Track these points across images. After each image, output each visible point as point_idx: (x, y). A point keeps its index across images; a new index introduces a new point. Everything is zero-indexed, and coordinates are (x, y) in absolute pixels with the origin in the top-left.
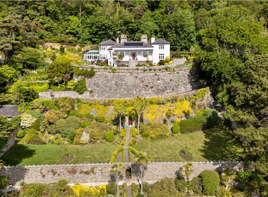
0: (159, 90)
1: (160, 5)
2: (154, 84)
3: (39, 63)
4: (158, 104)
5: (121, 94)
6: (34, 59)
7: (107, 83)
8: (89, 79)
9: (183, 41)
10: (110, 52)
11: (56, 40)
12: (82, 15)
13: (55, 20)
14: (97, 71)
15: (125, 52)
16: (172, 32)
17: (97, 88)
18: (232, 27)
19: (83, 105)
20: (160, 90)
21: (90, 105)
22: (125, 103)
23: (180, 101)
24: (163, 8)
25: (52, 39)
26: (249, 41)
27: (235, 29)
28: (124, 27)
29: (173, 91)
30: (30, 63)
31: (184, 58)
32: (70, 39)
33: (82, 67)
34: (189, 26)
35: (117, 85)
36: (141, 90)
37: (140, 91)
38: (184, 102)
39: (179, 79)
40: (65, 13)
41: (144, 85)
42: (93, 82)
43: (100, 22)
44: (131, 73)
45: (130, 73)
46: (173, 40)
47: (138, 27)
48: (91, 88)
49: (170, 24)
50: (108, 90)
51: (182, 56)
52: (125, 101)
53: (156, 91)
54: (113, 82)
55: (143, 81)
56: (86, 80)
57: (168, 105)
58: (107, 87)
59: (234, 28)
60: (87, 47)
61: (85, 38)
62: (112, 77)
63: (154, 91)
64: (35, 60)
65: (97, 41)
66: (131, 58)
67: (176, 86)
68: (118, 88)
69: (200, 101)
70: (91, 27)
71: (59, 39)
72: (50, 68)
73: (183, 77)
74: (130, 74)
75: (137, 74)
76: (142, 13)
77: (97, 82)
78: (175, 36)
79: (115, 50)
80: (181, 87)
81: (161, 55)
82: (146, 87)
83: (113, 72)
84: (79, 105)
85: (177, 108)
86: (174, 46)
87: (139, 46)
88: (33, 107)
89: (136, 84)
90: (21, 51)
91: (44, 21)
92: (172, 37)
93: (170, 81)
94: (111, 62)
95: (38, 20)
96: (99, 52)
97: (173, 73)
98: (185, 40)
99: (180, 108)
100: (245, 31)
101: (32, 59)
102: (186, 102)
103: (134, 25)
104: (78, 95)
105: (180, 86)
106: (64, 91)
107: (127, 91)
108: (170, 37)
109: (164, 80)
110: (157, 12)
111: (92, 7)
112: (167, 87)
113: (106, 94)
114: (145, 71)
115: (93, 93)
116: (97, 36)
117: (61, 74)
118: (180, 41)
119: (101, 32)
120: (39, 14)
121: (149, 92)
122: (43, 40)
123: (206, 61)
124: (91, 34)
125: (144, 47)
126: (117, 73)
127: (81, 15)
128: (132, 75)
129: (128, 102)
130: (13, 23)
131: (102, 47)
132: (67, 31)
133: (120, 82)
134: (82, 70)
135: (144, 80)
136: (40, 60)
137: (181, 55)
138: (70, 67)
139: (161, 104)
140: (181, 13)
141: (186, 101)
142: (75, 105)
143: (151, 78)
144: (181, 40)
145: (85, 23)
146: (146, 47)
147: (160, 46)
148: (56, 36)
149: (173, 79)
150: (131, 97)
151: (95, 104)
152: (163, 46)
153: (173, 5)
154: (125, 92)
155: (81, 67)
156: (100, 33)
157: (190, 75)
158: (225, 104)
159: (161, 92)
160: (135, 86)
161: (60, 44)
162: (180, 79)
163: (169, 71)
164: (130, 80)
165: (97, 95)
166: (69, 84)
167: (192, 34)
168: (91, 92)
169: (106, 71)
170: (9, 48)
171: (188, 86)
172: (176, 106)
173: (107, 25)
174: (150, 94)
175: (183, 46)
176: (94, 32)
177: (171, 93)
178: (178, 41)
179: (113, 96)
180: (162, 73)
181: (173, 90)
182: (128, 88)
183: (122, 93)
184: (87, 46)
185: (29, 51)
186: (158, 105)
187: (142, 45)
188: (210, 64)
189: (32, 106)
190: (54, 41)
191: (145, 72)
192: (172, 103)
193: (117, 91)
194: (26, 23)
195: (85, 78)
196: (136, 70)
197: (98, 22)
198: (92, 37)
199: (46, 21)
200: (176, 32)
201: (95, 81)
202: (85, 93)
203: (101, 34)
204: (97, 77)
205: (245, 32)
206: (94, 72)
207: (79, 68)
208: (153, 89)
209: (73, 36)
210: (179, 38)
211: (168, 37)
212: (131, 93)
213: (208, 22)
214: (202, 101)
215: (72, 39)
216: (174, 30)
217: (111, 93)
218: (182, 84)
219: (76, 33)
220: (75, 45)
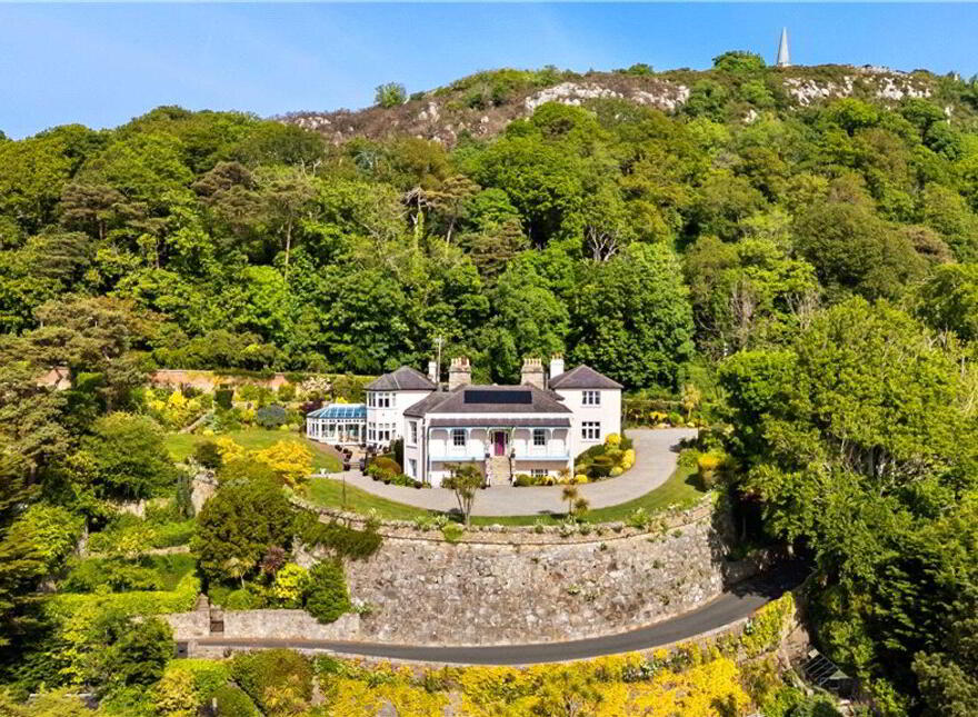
0: (618, 607)
1: (565, 224)
2: (598, 586)
3: (154, 475)
4: (627, 681)
5: (478, 627)
6: (135, 464)
7: (428, 581)
8: (359, 564)
9: (650, 354)
10: (414, 426)
11: (196, 354)
12: (293, 260)
13: (193, 278)
14: (390, 534)
15: (469, 429)
16: (614, 325)
17: (389, 601)
18: (865, 385)
19: (344, 683)
20: (622, 607)
21: (373, 684)
22: (507, 681)
23: (703, 662)
24: (576, 235)
25: (183, 349)
26: (926, 437)
27: (874, 395)
28: (444, 306)
29: (667, 608)
30: (123, 481)
31: (663, 425)
32: (251, 348)
33: (333, 515)
34: (669, 301)
35: (465, 592)
36: (554, 611)
37: (551, 613)
38: (716, 661)
39: (682, 558)
40: (235, 255)
41: (563, 590)
42: (374, 577)
43: (363, 292)
44: (515, 545)
45: (510, 543)
46: (619, 353)
47: (496, 304)
48: (366, 600)
49: (607, 298)
50: (430, 608)
51: (657, 417)
52: (509, 675)
53: (607, 613)
54: (450, 579)
55: (560, 576)
56: (346, 565)
57: (660, 683)
58: (428, 597)
59: (872, 390)
60: (312, 381)
61: (305, 343)
62: (446, 557)
63: (600, 612)
64: (141, 470)
65: (347, 353)
66: (492, 449)
67: (675, 586)
68: (470, 601)
69: (767, 650)
70: (327, 306)
71: (210, 351)
72: (210, 522)
73: (696, 548)
74: (511, 547)
75: (537, 548)
76: (508, 256)
77: (387, 575)
78: (624, 338)
79: (433, 421)
80: (692, 586)
81: (591, 424)
82: (569, 597)
83: (448, 541)
84: (329, 683)
85: (692, 690)
86: (622, 373)
87: (518, 406)
88: (161, 704)
89: (535, 586)
90: (89, 433)
91: (155, 286)
92: (612, 342)
93: (655, 567)
94: (415, 458)
95: (136, 283)
96: (364, 409)
97: (661, 536)
98: (658, 350)
99: (704, 692)
100: (910, 400)
101: (129, 464)
102: (723, 665)
103: (480, 298)
104: (315, 626)
105: (687, 585)
106: (261, 608)
107: (503, 616)
108: (606, 341)
109: (633, 567)
110: (556, 248)
111: (331, 236)
112: (644, 595)
113: (425, 625)
114: (564, 536)
115: (375, 618)
116: (347, 337)
117: (253, 545)
118: (641, 355)
119: (366, 324)
120: (138, 260)
121: (582, 616)
122: (150, 354)
123: (782, 503)
124: (323, 330)
125: (539, 409)
126: (465, 546)
127: (290, 259)
128: (518, 552)
129: (518, 677)
130: (71, 346)
131: (377, 397)
132: (242, 319)
133: (474, 580)
134: (330, 527)
135: (562, 572)
136: (157, 466)
137: (653, 415)
138: (283, 513)
139: (639, 679)
140: (643, 260)
141: (722, 660)
142: (314, 682)
143: (587, 564)
144: (645, 350)
145: (304, 288)
146: (545, 411)
147: (585, 394)
148: (198, 339)
149: (663, 559)
150: (519, 636)
151: (391, 684)
152: (597, 393)
153: (611, 223)
154: (495, 620)
155: (328, 514)
156: (360, 326)
157: (715, 531)
158: (862, 674)
159: (625, 615)
160: (533, 596)
161: (215, 374)
162: (685, 557)
163: (649, 531)
164: (511, 570)
165: (386, 627)
166: (280, 581)
167: (681, 330)
168: (364, 615)
169: (425, 535)
170: (58, 445)
171: (713, 580)
172: (689, 685)
173: (387, 300)
174: (586, 623)
175: (653, 373)
176: (335, 324)
177: (659, 613)
178: (634, 355)
179: (449, 635)
180: (624, 540)
181: (667, 603)
182: (505, 601)
183: (482, 621)
184: (315, 377)
185: (120, 435)
186: (626, 685)
187: (530, 402)
188: (796, 517)
189: (158, 702)
190: (190, 356)
191: (565, 541)
192: (675, 672)
193: (463, 612)
194: (112, 328)
195: (340, 556)
196: (536, 535)
197: (356, 291)
198: (330, 339)
199: (163, 284)
200: (629, 326)
201: (382, 571)
202: (341, 619)
203: (365, 331)
204: (388, 559)
205: (909, 405)
206: (379, 538)
207: (317, 515)
208: (596, 603)
209: (260, 337)
210: (638, 343)
211: (599, 341)
212: (516, 622)
213: (734, 290)
214: (774, 650)
215: (258, 350)
216: (620, 319)
217: (443, 622)
218: (694, 576)
219: (271, 327)
220: (270, 377)
